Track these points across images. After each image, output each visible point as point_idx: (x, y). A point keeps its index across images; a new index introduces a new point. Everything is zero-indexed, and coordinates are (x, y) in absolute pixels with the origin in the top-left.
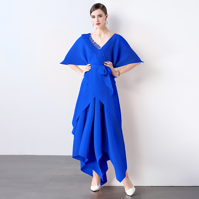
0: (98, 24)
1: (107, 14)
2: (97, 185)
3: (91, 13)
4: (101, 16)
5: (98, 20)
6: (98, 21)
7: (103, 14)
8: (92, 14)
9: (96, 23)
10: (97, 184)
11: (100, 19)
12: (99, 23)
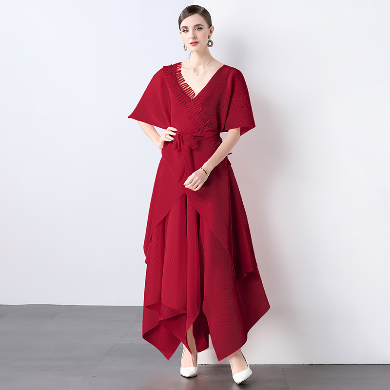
0: (195, 43)
1: (211, 27)
2: (192, 365)
3: (180, 22)
4: (201, 29)
5: (195, 35)
6: (194, 38)
7: (205, 25)
8: (183, 24)
9: (191, 41)
10: (192, 362)
11: (199, 34)
12: (197, 41)
